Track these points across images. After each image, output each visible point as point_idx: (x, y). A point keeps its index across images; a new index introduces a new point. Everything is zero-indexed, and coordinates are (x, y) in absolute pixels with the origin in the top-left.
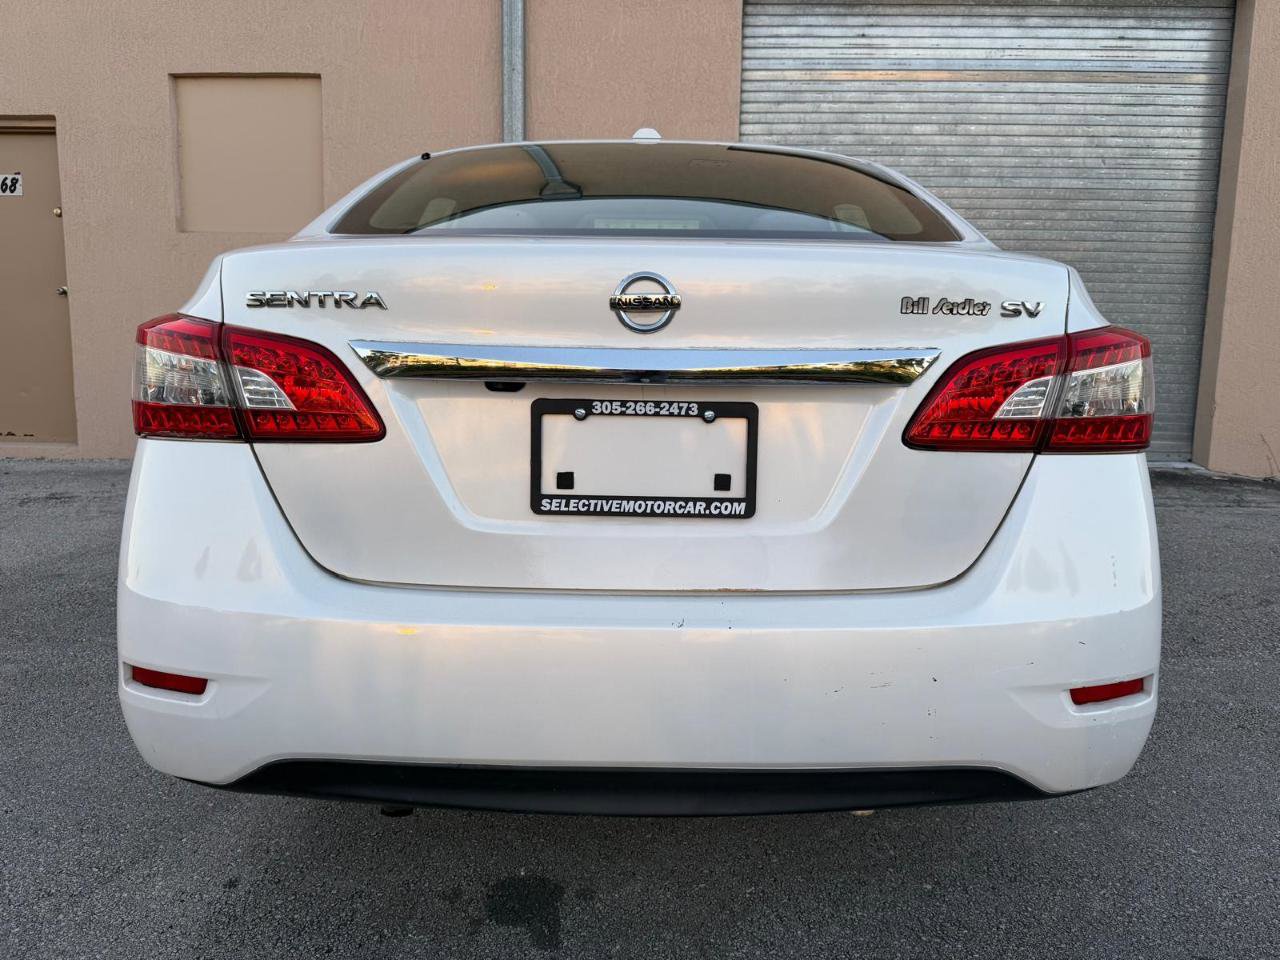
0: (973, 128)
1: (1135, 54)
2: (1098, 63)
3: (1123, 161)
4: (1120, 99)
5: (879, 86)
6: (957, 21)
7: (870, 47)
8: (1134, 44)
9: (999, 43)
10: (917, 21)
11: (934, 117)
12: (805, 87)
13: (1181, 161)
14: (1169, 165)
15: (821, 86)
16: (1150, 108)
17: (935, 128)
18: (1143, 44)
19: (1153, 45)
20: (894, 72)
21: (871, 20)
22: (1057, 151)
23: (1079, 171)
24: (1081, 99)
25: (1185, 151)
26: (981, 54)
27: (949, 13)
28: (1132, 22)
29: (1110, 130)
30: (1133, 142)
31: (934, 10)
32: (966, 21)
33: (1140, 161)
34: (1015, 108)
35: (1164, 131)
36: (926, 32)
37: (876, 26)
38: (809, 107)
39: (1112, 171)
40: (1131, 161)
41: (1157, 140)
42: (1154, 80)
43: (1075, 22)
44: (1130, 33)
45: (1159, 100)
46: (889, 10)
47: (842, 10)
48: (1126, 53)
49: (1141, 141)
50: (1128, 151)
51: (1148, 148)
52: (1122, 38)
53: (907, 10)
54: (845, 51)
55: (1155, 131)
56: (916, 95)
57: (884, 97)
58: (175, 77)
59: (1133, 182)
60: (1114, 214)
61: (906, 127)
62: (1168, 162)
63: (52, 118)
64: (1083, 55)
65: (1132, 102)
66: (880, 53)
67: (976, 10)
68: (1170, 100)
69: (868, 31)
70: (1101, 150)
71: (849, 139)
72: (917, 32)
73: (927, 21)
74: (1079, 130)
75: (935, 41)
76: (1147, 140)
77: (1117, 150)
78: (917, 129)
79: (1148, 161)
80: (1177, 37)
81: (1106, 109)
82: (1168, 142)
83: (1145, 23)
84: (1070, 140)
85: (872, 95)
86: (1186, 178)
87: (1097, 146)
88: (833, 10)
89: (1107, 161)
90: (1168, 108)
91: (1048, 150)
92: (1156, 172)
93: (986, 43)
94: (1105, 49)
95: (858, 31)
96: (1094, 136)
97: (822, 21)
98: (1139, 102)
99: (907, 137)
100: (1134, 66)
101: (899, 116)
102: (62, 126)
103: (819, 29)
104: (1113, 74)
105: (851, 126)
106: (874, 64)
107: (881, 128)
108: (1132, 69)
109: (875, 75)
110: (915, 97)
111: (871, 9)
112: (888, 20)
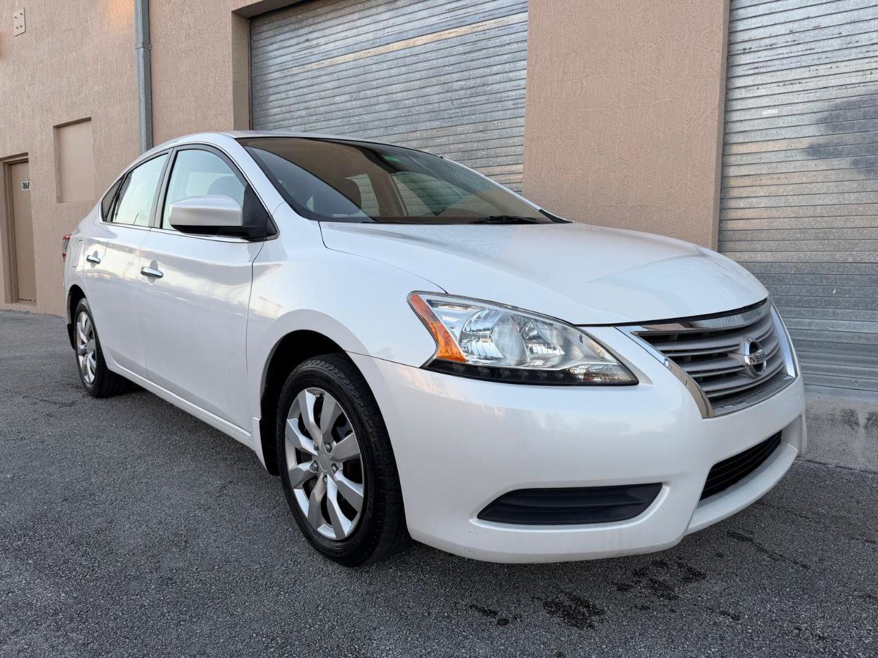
0: (368, 92)
1: (470, 10)
2: (444, 24)
3: (467, 100)
4: (461, 49)
5: (317, 73)
6: (356, 16)
7: (311, 47)
8: (469, 2)
9: (381, 25)
10: (335, 22)
11: (346, 89)
12: (281, 82)
13: (510, 93)
14: (501, 98)
15: (289, 79)
16: (484, 52)
17: (347, 97)
20: (324, 61)
21: (311, 29)
22: (420, 100)
23: (435, 114)
24: (434, 55)
25: (512, 83)
26: (370, 36)
27: (352, 11)
29: (455, 76)
30: (471, 83)
31: (344, 12)
32: (362, 14)
33: (478, 98)
34: (393, 72)
35: (495, 69)
36: (340, 28)
37: (315, 31)
38: (283, 95)
39: (458, 110)
40: (472, 99)
41: (491, 78)
42: (486, 28)
45: (490, 44)
46: (320, 19)
47: (297, 26)
48: (463, 11)
49: (478, 81)
50: (469, 92)
51: (484, 85)
53: (329, 16)
54: (299, 53)
55: (488, 70)
56: (335, 75)
57: (319, 80)
58: (58, 127)
59: (473, 117)
60: (462, 146)
61: (331, 99)
62: (499, 95)
63: (26, 154)
64: (435, 20)
65: (470, 50)
66: (316, 50)
68: (498, 41)
69: (310, 36)
70: (450, 94)
71: (303, 113)
72: (335, 30)
73: (340, 21)
74: (434, 81)
75: (345, 34)
76: (483, 79)
77: (461, 92)
78: (338, 99)
79: (485, 97)
81: (452, 60)
82: (498, 77)
84: (428, 89)
85: (314, 80)
86: (513, 107)
87: (447, 91)
88: (292, 27)
89: (455, 102)
90: (497, 49)
91: (415, 100)
92: (491, 105)
93: (372, 27)
94: (449, 11)
95: (305, 38)
96: (444, 83)
97: (288, 35)
98: (476, 49)
99: (333, 107)
100: (469, 20)
101: (328, 92)
102: (30, 157)
103: (286, 42)
104: (455, 30)
105: (304, 104)
106: (313, 58)
107: (319, 102)
108: (468, 23)
109: (314, 66)
110: (336, 76)
111: (311, 21)
112: (319, 26)
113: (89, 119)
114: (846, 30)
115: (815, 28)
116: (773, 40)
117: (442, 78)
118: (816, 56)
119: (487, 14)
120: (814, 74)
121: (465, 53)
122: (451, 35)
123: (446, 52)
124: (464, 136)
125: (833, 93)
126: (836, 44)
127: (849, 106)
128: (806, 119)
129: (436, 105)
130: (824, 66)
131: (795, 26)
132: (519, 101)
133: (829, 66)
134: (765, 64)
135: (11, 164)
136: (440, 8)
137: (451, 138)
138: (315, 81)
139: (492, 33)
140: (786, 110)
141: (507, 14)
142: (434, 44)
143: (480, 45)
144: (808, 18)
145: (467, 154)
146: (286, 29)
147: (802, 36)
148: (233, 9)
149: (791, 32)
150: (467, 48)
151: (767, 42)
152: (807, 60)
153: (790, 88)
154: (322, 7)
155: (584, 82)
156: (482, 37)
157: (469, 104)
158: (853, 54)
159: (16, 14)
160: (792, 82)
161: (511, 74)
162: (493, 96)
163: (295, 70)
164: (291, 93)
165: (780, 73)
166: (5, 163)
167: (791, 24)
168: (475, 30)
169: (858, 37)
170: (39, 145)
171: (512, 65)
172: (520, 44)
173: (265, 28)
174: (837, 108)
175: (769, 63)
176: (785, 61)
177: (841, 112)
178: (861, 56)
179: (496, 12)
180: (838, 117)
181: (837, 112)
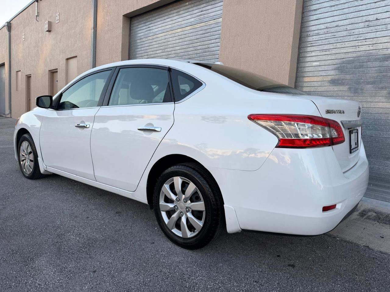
0: (168, 49)
2: (196, 22)
3: (202, 54)
4: (201, 32)
5: (151, 41)
6: (166, 18)
7: (150, 30)
8: (205, 12)
9: (174, 22)
10: (159, 20)
11: (161, 48)
12: (140, 44)
14: (214, 53)
15: (142, 43)
16: (209, 33)
18: (207, 12)
19: (210, 11)
20: (154, 36)
21: (150, 23)
22: (186, 53)
24: (191, 35)
26: (170, 26)
27: (165, 15)
28: (205, 5)
29: (198, 44)
30: (204, 47)
31: (162, 16)
32: (168, 17)
33: (206, 53)
34: (177, 41)
35: (213, 41)
36: (160, 22)
37: (152, 24)
40: (204, 54)
41: (211, 45)
42: (210, 23)
43: (191, 9)
44: (204, 9)
45: (212, 30)
46: (154, 19)
47: (146, 21)
48: (202, 16)
49: (206, 46)
50: (203, 50)
51: (208, 48)
52: (202, 11)
53: (157, 18)
54: (146, 32)
55: (210, 42)
58: (68, 59)
61: (156, 51)
62: (213, 52)
63: (57, 69)
64: (192, 20)
66: (151, 31)
67: (170, 13)
68: (214, 29)
69: (150, 26)
70: (196, 51)
74: (191, 46)
75: (162, 25)
76: (209, 45)
77: (200, 50)
78: (158, 52)
79: (208, 53)
80: (217, 6)
81: (198, 37)
82: (213, 45)
83: (208, 4)
84: (189, 49)
87: (196, 50)
88: (144, 22)
90: (214, 32)
91: (184, 53)
93: (171, 22)
94: (198, 16)
95: (148, 26)
96: (194, 47)
97: (142, 25)
98: (206, 32)
99: (156, 55)
100: (205, 20)
101: (155, 49)
102: (58, 70)
103: (142, 28)
104: (199, 24)
105: (147, 53)
106: (151, 35)
107: (152, 53)
108: (204, 21)
109: (151, 38)
110: (157, 42)
111: (150, 19)
112: (153, 22)
113: (76, 57)
114: (349, 27)
115: (337, 26)
116: (319, 31)
118: (336, 39)
120: (335, 47)
121: (202, 34)
122: (198, 26)
123: (196, 33)
125: (343, 56)
126: (345, 33)
127: (349, 62)
128: (330, 67)
130: (339, 44)
131: (328, 25)
133: (341, 43)
134: (315, 42)
135: (53, 73)
136: (195, 15)
138: (151, 44)
139: (213, 26)
140: (323, 63)
141: (218, 18)
144: (334, 22)
146: (142, 22)
147: (331, 30)
148: (123, 14)
149: (327, 28)
150: (203, 32)
151: (317, 32)
152: (332, 41)
153: (325, 53)
154: (155, 13)
155: (240, 48)
156: (209, 27)
157: (203, 56)
158: (352, 38)
159: (57, 15)
160: (326, 50)
162: (211, 53)
163: (144, 40)
164: (142, 48)
165: (321, 46)
166: (51, 72)
167: (327, 24)
168: (207, 24)
169: (354, 30)
170: (61, 66)
173: (135, 22)
174: (343, 63)
175: (317, 42)
176: (323, 41)
177: (345, 65)
178: (355, 39)
179: (214, 17)
180: (344, 67)
181: (344, 65)
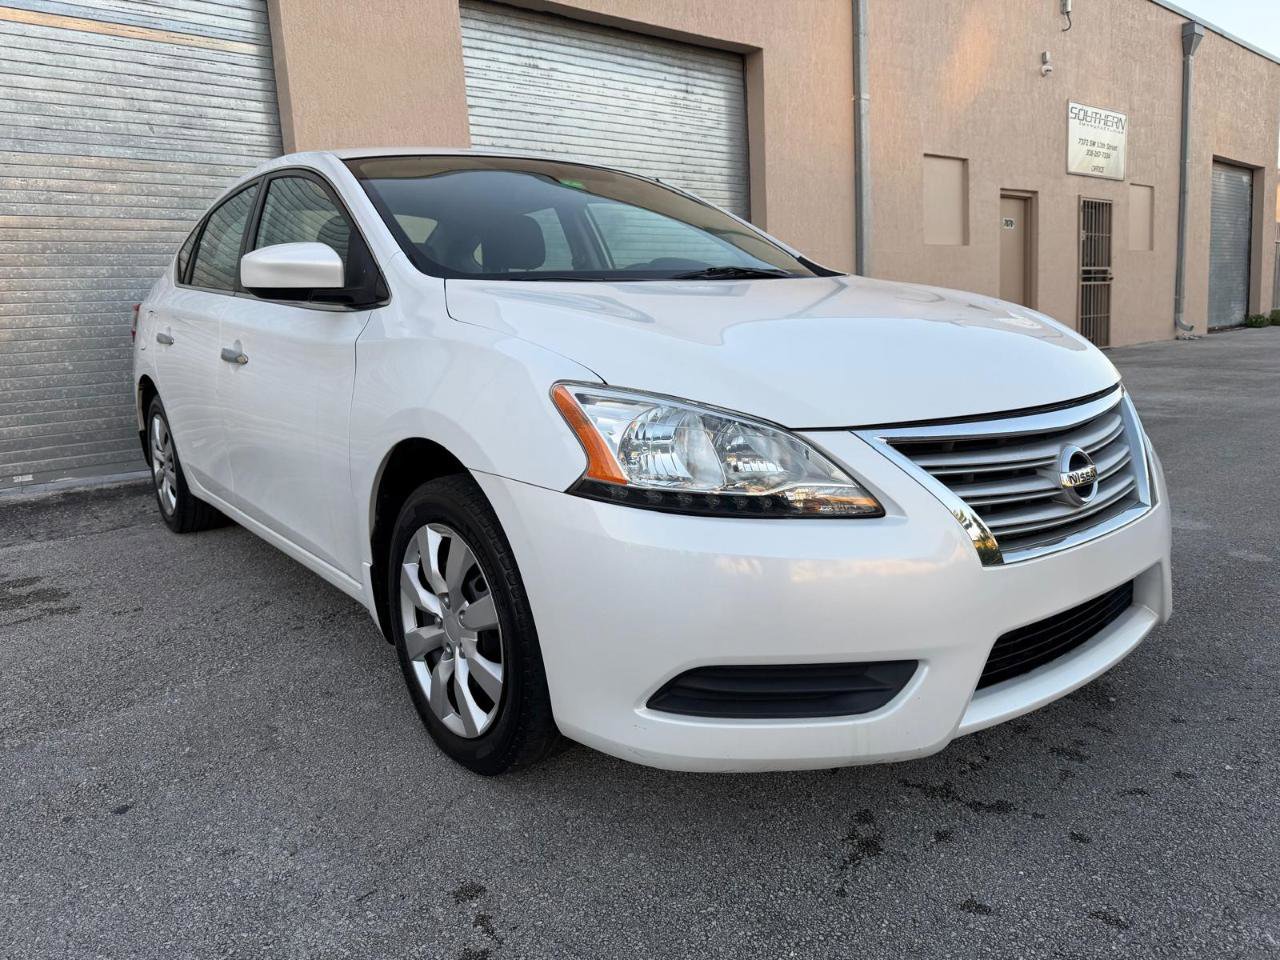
117: (128, 90)
119: (192, 26)
124: (179, 176)
129: (122, 125)
132: (256, 148)
137: (157, 175)
142: (103, 37)
143: (185, 64)
145: (187, 201)
161: (239, 113)
171: (239, 102)
172: (246, 81)
